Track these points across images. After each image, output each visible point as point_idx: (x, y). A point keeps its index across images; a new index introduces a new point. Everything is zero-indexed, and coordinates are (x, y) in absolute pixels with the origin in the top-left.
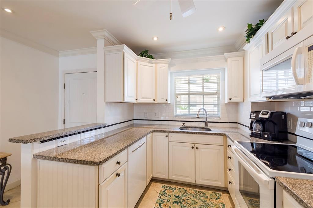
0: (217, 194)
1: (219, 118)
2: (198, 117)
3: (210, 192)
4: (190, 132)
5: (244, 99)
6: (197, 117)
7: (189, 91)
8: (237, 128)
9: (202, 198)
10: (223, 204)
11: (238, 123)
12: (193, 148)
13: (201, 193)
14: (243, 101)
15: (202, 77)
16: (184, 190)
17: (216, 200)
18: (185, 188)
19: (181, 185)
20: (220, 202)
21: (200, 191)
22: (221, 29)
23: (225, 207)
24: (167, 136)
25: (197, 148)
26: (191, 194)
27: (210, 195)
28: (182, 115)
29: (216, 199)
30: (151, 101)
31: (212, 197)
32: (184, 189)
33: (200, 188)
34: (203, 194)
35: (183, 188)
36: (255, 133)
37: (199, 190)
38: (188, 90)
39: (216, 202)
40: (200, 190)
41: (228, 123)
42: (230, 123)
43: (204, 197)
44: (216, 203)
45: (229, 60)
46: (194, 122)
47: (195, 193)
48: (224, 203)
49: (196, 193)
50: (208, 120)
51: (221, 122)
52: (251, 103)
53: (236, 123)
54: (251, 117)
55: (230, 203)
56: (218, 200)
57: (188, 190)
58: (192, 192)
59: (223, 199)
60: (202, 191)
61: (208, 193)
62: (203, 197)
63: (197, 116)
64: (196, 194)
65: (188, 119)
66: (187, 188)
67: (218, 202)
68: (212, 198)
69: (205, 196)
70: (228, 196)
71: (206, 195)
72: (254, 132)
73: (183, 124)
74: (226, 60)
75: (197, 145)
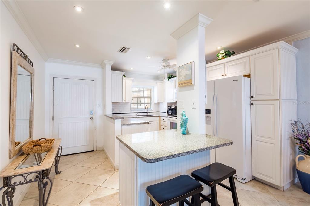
1: (151, 110)
7: (137, 96)
14: (162, 102)
28: (134, 109)
42: (156, 112)
45: (158, 83)
50: (149, 112)
51: (153, 112)
52: (167, 103)
54: (169, 108)
65: (138, 111)
72: (169, 113)
73: (137, 114)
74: (156, 83)
75: (150, 122)
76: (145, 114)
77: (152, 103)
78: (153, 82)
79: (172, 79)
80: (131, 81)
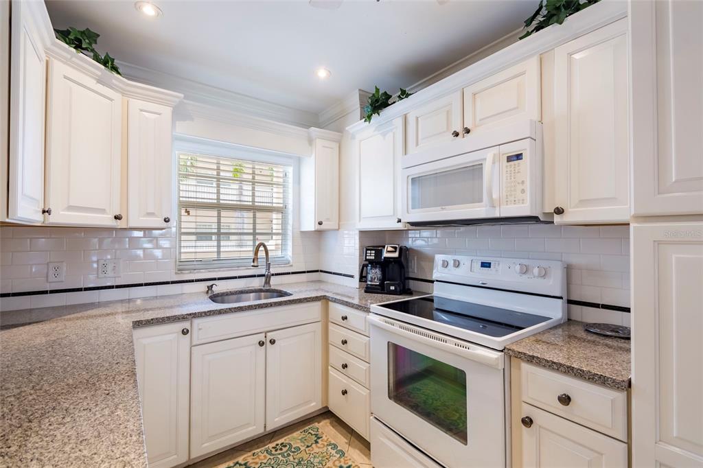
0: (310, 431)
1: (287, 263)
2: (256, 264)
3: (296, 434)
4: (255, 305)
5: (341, 223)
6: (253, 266)
7: (218, 199)
8: (320, 281)
9: (291, 458)
10: (333, 444)
11: (321, 271)
12: (261, 344)
13: (281, 449)
14: (337, 228)
15: (251, 166)
16: (240, 465)
17: (318, 445)
18: (241, 460)
19: (225, 456)
20: (326, 444)
21: (277, 445)
22: (322, 74)
23: (338, 449)
24: (185, 332)
25: (273, 342)
26: (263, 465)
27: (300, 440)
28: (199, 263)
29: (316, 442)
30: (106, 220)
31: (307, 444)
32: (237, 463)
33: (273, 437)
34: (287, 448)
35: (235, 461)
36: (371, 285)
37: (274, 444)
38: (215, 196)
39: (319, 448)
40: (276, 443)
41: (304, 272)
42: (308, 272)
43: (293, 452)
44: (321, 450)
45: (319, 143)
46: (235, 278)
47: (269, 457)
48: (333, 442)
49: (271, 454)
50: (272, 271)
51: (293, 273)
52: (358, 232)
53: (317, 271)
54: (368, 258)
55: (340, 435)
56: (319, 441)
57: (250, 460)
58: (262, 457)
59: (325, 434)
60: (279, 442)
61: (295, 438)
62: (292, 454)
63: (253, 262)
64: (272, 457)
65: (219, 273)
66: (245, 456)
67: (322, 446)
68: (308, 447)
69: (293, 450)
70: (328, 424)
71: (294, 446)
72: (370, 283)
73: (210, 288)
74: (311, 141)
75: (270, 336)
76: (257, 283)
77: (290, 233)
78: (293, 137)
79: (387, 112)
80: (167, 111)
